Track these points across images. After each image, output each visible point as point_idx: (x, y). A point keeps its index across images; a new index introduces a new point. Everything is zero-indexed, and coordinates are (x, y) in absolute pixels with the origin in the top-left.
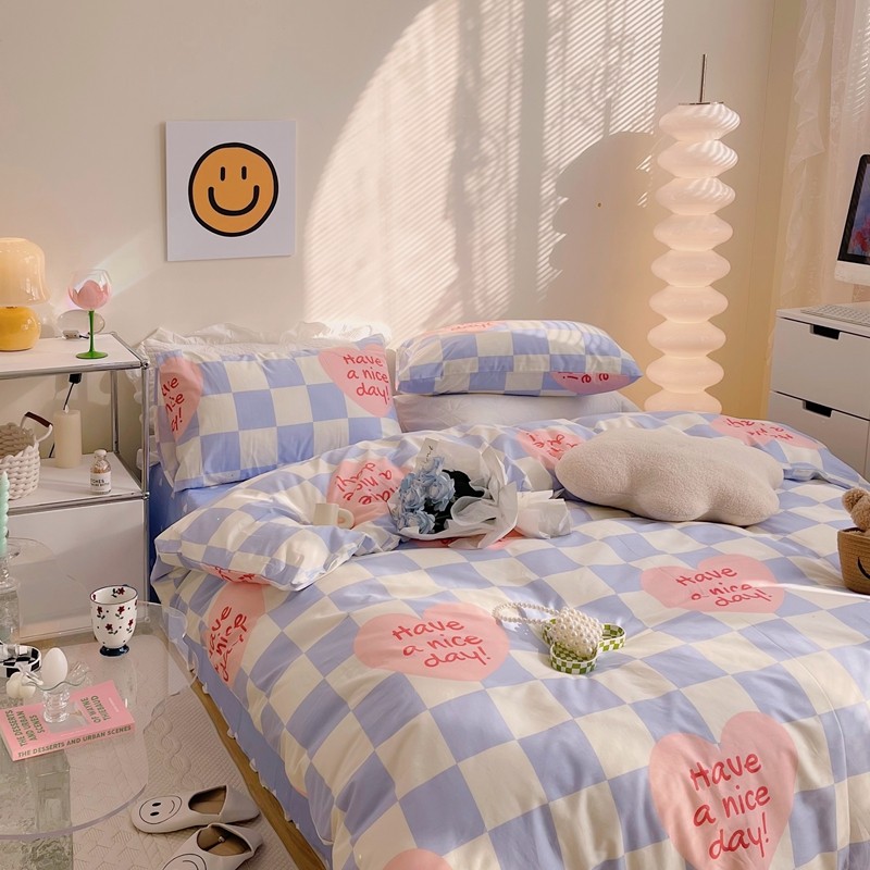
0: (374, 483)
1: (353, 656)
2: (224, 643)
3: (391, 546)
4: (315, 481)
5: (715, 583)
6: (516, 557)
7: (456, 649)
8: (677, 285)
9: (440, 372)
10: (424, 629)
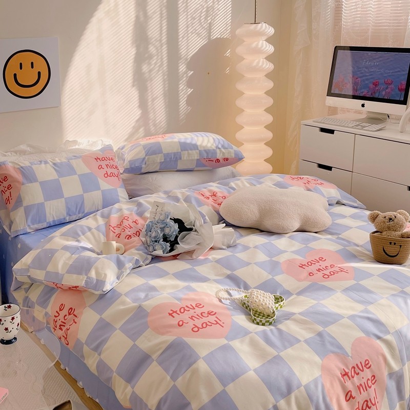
0: (131, 227)
1: (149, 329)
2: (64, 324)
3: (148, 262)
4: (98, 228)
5: (317, 266)
6: (215, 262)
7: (205, 320)
8: (248, 111)
9: (144, 162)
10: (185, 310)
